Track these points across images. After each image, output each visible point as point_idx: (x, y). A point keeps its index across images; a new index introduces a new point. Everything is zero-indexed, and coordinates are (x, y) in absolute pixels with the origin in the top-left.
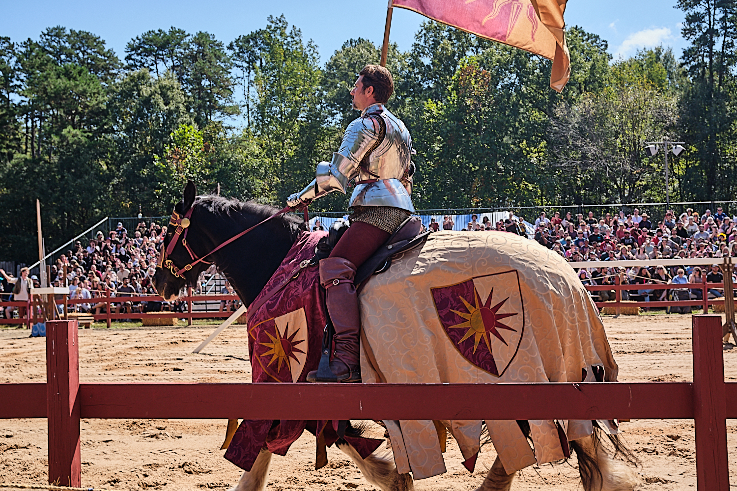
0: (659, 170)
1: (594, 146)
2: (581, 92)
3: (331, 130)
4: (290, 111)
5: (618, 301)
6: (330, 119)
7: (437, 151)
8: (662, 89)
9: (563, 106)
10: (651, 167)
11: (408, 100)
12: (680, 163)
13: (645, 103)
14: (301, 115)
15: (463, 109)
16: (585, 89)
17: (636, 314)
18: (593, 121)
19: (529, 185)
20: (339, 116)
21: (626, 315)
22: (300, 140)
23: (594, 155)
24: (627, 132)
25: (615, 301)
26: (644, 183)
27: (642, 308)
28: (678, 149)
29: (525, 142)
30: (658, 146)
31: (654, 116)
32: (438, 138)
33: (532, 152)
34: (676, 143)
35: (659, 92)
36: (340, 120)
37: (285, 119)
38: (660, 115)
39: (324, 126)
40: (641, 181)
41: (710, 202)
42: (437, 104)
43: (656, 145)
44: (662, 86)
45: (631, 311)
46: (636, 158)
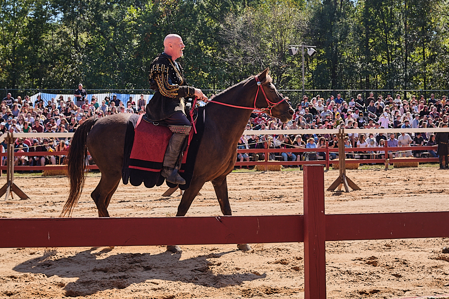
0: (299, 66)
1: (253, 46)
2: (245, 7)
3: (54, 26)
4: (21, 8)
5: (266, 161)
6: (53, 17)
7: (136, 46)
8: (302, 8)
9: (232, 16)
10: (294, 63)
11: (115, 5)
12: (314, 62)
13: (289, 17)
14: (30, 12)
15: (157, 15)
16: (248, 5)
17: (279, 170)
18: (252, 28)
19: (205, 74)
20: (61, 15)
21: (272, 171)
22: (28, 32)
23: (253, 53)
24: (276, 37)
25: (264, 161)
26: (288, 75)
27: (284, 166)
28: (311, 51)
29: (202, 42)
30: (297, 48)
31: (295, 27)
32: (137, 35)
33: (207, 49)
34: (310, 46)
35: (300, 9)
36: (61, 18)
37: (16, 15)
38: (300, 26)
39: (49, 22)
40: (285, 74)
41: (333, 90)
42: (137, 10)
43: (296, 47)
44: (302, 5)
45: (276, 168)
46: (283, 57)
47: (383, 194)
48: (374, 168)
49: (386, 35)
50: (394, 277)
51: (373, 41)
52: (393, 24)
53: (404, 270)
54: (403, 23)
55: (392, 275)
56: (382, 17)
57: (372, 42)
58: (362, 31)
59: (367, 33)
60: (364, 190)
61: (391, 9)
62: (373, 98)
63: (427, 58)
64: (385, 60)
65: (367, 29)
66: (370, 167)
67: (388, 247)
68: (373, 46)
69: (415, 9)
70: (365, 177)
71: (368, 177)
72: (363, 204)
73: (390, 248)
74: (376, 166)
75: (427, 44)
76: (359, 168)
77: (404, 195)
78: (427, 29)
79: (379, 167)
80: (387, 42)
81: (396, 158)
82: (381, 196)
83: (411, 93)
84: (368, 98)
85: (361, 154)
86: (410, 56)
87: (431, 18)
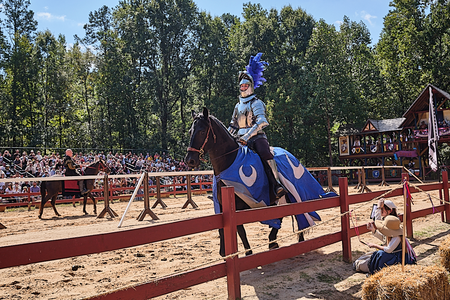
47: (25, 230)
48: (19, 210)
49: (31, 104)
50: (33, 295)
51: (20, 108)
52: (36, 96)
53: (42, 288)
54: (45, 96)
55: (32, 293)
56: (28, 90)
57: (19, 110)
58: (11, 100)
59: (15, 102)
60: (10, 228)
61: (35, 84)
62: (19, 154)
63: (63, 123)
64: (30, 124)
65: (15, 99)
66: (16, 209)
67: (29, 272)
68: (19, 113)
69: (54, 86)
70: (11, 218)
71: (13, 218)
72: (9, 240)
73: (31, 273)
74: (21, 208)
75: (63, 113)
76: (5, 211)
77: (43, 229)
78: (63, 102)
79: (24, 209)
80: (31, 110)
81: (37, 201)
82: (24, 232)
83: (50, 150)
84: (15, 154)
85: (7, 199)
86: (50, 122)
87: (66, 94)
